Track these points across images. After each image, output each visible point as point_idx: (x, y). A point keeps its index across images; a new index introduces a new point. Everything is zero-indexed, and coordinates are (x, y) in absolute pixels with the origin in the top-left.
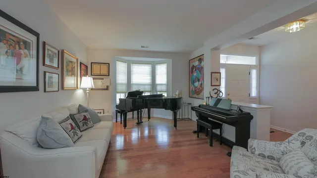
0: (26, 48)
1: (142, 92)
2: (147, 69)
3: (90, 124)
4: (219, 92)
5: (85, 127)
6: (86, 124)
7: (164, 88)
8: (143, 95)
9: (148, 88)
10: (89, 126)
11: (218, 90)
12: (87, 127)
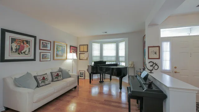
0: (27, 43)
1: (106, 62)
2: (113, 46)
3: (59, 78)
4: (154, 65)
5: (56, 79)
6: (57, 78)
7: (123, 59)
8: (107, 63)
9: (114, 59)
10: (59, 79)
11: (153, 63)
12: (57, 80)
